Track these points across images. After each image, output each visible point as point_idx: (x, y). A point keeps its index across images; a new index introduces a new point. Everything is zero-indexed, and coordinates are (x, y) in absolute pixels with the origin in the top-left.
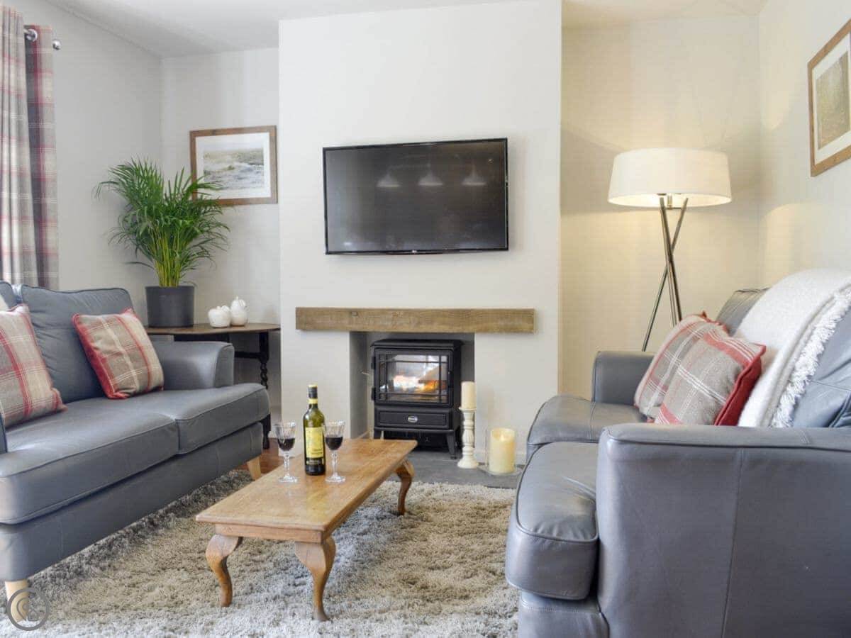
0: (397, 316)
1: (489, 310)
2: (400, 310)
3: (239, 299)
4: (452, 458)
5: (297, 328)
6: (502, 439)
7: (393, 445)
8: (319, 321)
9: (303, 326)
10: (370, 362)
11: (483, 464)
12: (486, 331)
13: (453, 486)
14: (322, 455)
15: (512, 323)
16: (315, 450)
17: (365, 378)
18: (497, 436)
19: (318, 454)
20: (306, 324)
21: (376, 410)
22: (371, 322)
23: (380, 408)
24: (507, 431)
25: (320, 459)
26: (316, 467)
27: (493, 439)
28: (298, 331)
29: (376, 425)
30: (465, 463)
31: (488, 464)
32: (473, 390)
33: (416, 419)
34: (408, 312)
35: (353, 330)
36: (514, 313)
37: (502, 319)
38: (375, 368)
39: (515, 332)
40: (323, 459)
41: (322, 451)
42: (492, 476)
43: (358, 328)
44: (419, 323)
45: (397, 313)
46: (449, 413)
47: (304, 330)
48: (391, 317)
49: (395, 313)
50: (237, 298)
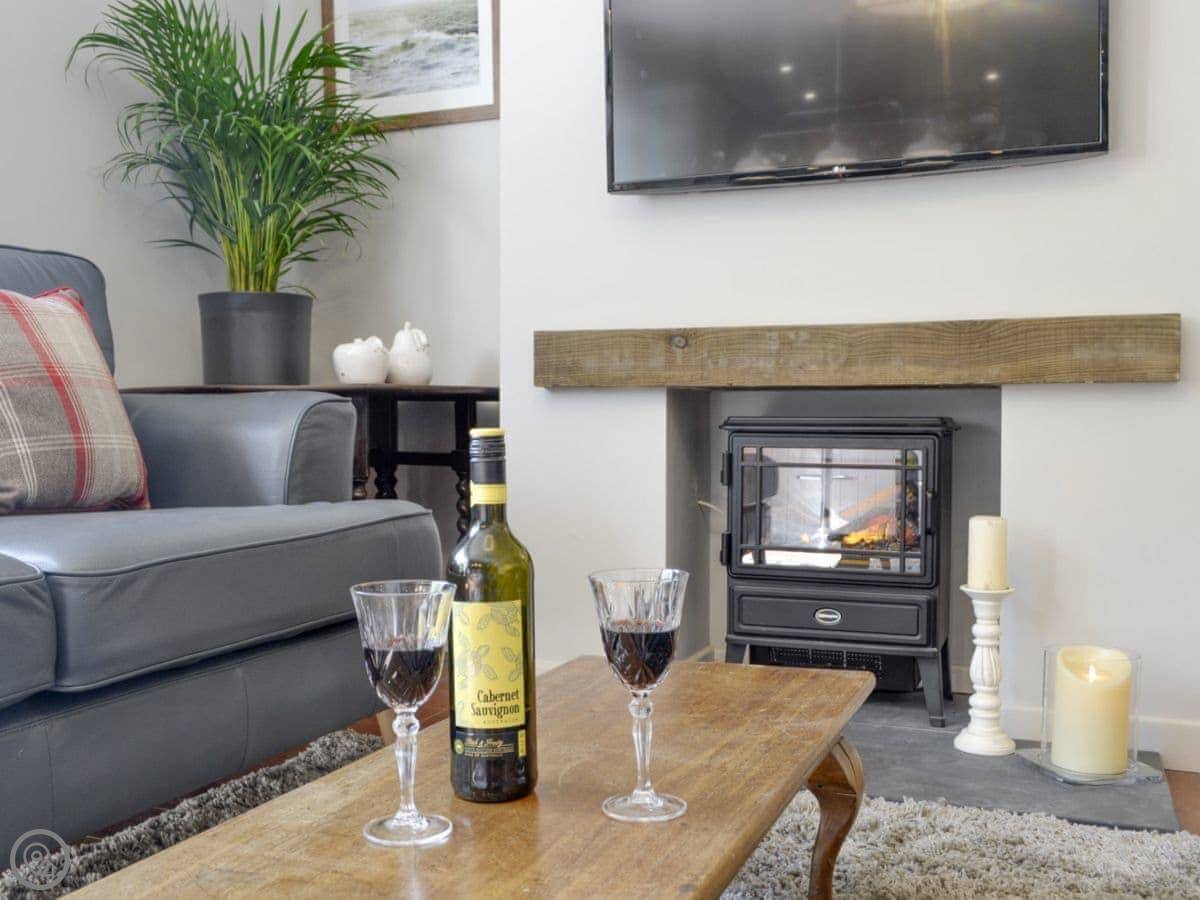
0: (790, 343)
1: (1047, 321)
2: (796, 329)
3: (411, 328)
4: (933, 723)
5: (537, 383)
6: (1093, 676)
7: (794, 685)
8: (590, 363)
9: (552, 377)
10: (718, 466)
11: (1035, 744)
12: (1035, 378)
13: (963, 813)
14: (520, 719)
15: (1113, 355)
16: (492, 697)
17: (704, 513)
18: (1078, 669)
19: (499, 713)
20: (557, 371)
21: (731, 591)
22: (723, 362)
23: (742, 587)
24: (1106, 655)
25: (509, 734)
26: (494, 765)
27: (1064, 676)
28: (542, 390)
29: (731, 629)
30: (978, 739)
31: (1049, 745)
32: (1003, 540)
33: (837, 617)
34: (821, 335)
35: (674, 383)
36: (1122, 327)
37: (1083, 341)
38: (730, 483)
39: (1121, 380)
40: (522, 735)
41: (520, 702)
42: (1066, 782)
43: (690, 377)
44: (849, 362)
45: (792, 335)
46: (929, 602)
47: (554, 388)
48: (774, 347)
49: (787, 338)
50: (407, 324)
